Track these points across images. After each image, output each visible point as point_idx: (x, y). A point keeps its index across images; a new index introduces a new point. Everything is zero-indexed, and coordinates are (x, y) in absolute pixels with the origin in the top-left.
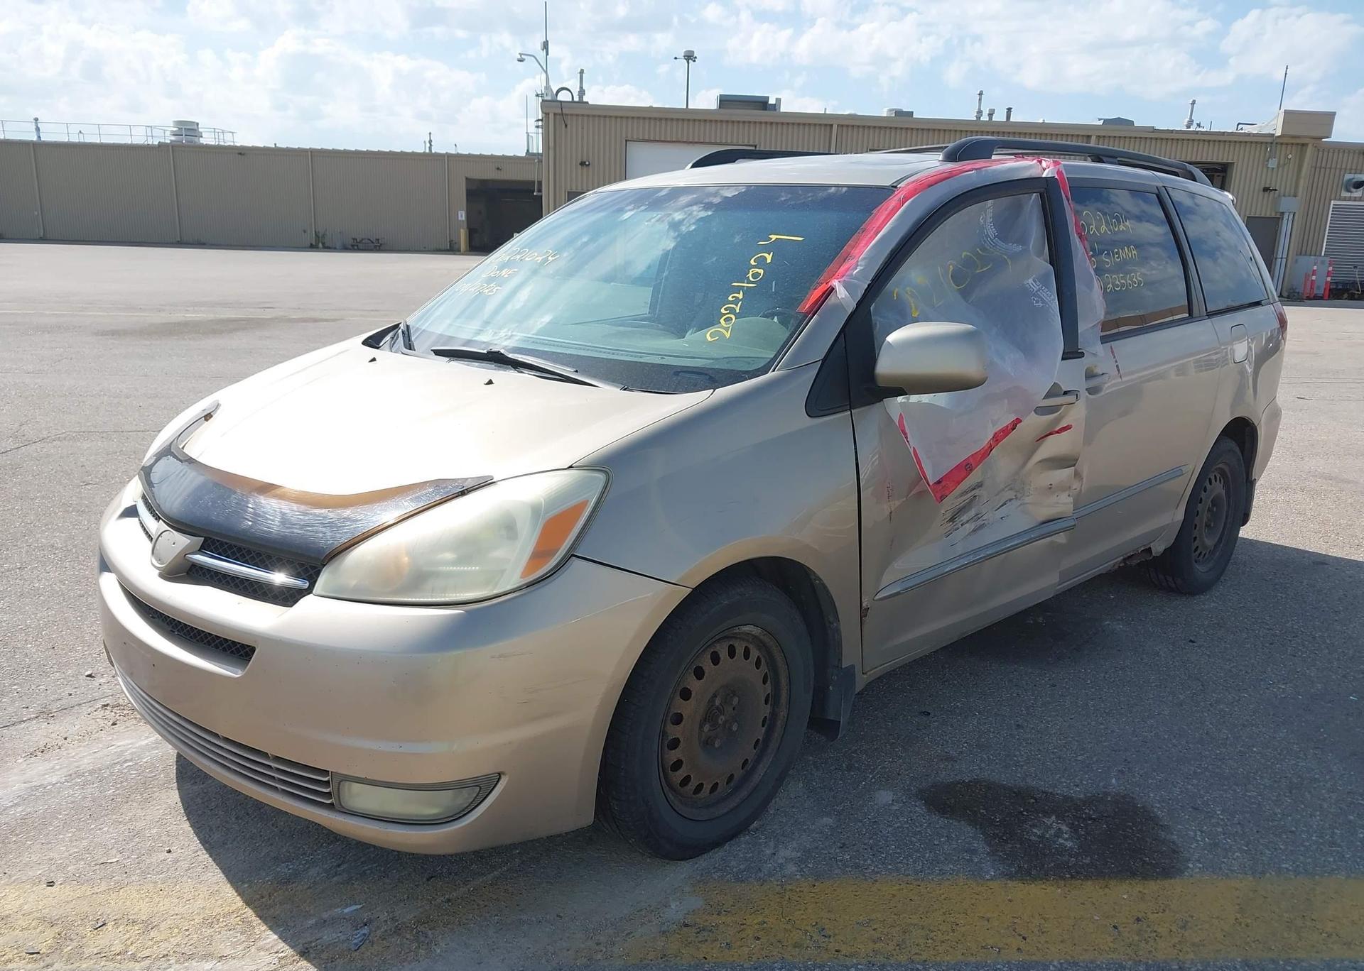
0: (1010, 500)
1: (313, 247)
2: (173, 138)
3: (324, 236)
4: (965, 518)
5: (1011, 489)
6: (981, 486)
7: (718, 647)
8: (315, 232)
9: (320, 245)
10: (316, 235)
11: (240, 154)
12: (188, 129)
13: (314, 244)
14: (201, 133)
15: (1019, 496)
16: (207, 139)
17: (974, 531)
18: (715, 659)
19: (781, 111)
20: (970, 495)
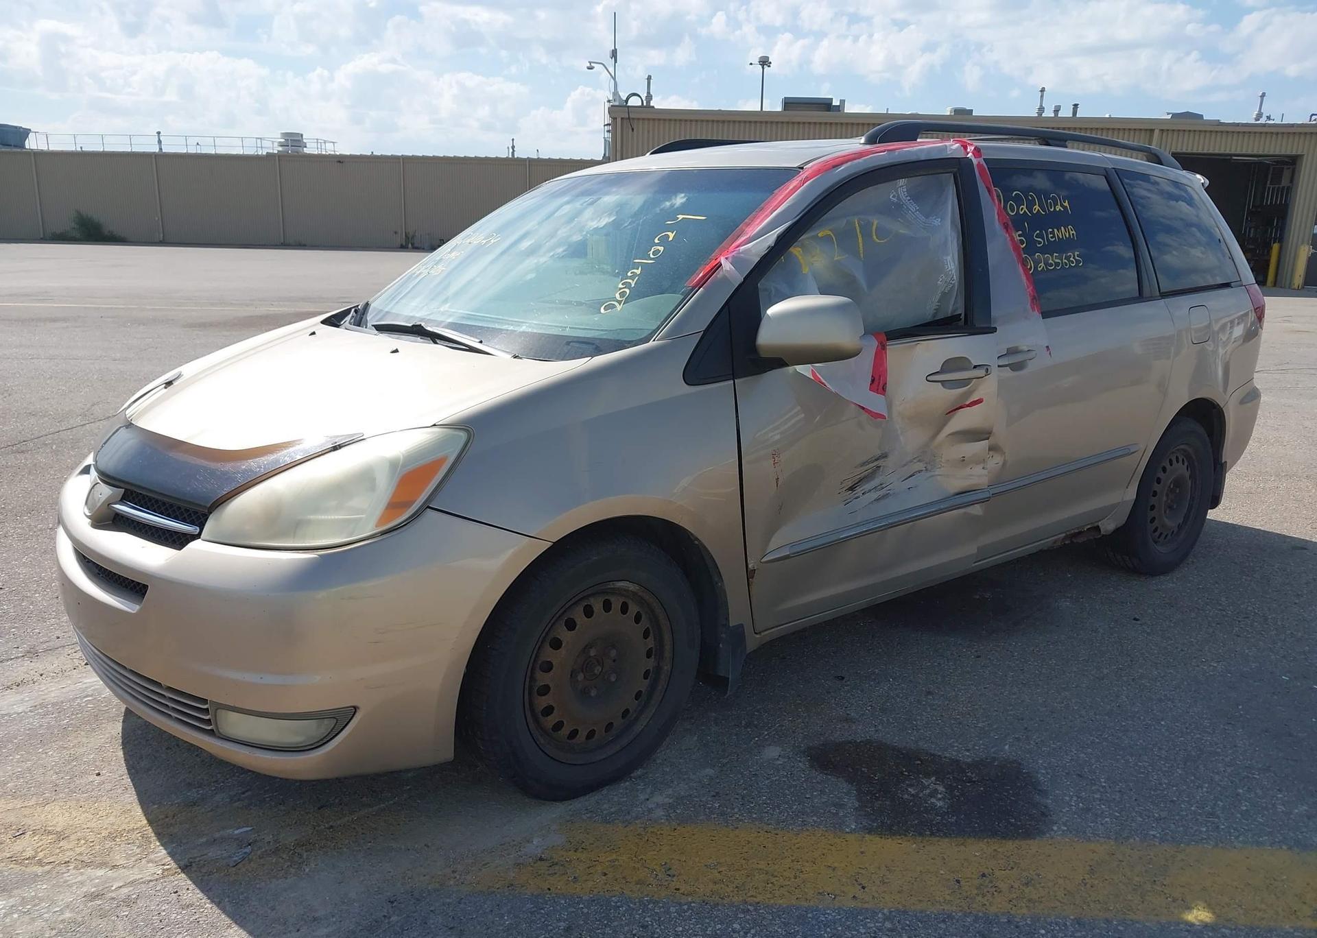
0: (920, 471)
1: (403, 248)
2: (280, 149)
3: (413, 237)
4: (867, 486)
5: (919, 461)
6: (886, 457)
7: (592, 601)
8: (406, 233)
9: (410, 245)
10: (406, 236)
11: (340, 162)
12: (294, 140)
13: (404, 244)
14: (306, 143)
15: (929, 467)
16: (311, 149)
17: (877, 500)
18: (589, 612)
19: (845, 111)
20: (875, 464)
